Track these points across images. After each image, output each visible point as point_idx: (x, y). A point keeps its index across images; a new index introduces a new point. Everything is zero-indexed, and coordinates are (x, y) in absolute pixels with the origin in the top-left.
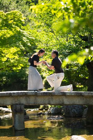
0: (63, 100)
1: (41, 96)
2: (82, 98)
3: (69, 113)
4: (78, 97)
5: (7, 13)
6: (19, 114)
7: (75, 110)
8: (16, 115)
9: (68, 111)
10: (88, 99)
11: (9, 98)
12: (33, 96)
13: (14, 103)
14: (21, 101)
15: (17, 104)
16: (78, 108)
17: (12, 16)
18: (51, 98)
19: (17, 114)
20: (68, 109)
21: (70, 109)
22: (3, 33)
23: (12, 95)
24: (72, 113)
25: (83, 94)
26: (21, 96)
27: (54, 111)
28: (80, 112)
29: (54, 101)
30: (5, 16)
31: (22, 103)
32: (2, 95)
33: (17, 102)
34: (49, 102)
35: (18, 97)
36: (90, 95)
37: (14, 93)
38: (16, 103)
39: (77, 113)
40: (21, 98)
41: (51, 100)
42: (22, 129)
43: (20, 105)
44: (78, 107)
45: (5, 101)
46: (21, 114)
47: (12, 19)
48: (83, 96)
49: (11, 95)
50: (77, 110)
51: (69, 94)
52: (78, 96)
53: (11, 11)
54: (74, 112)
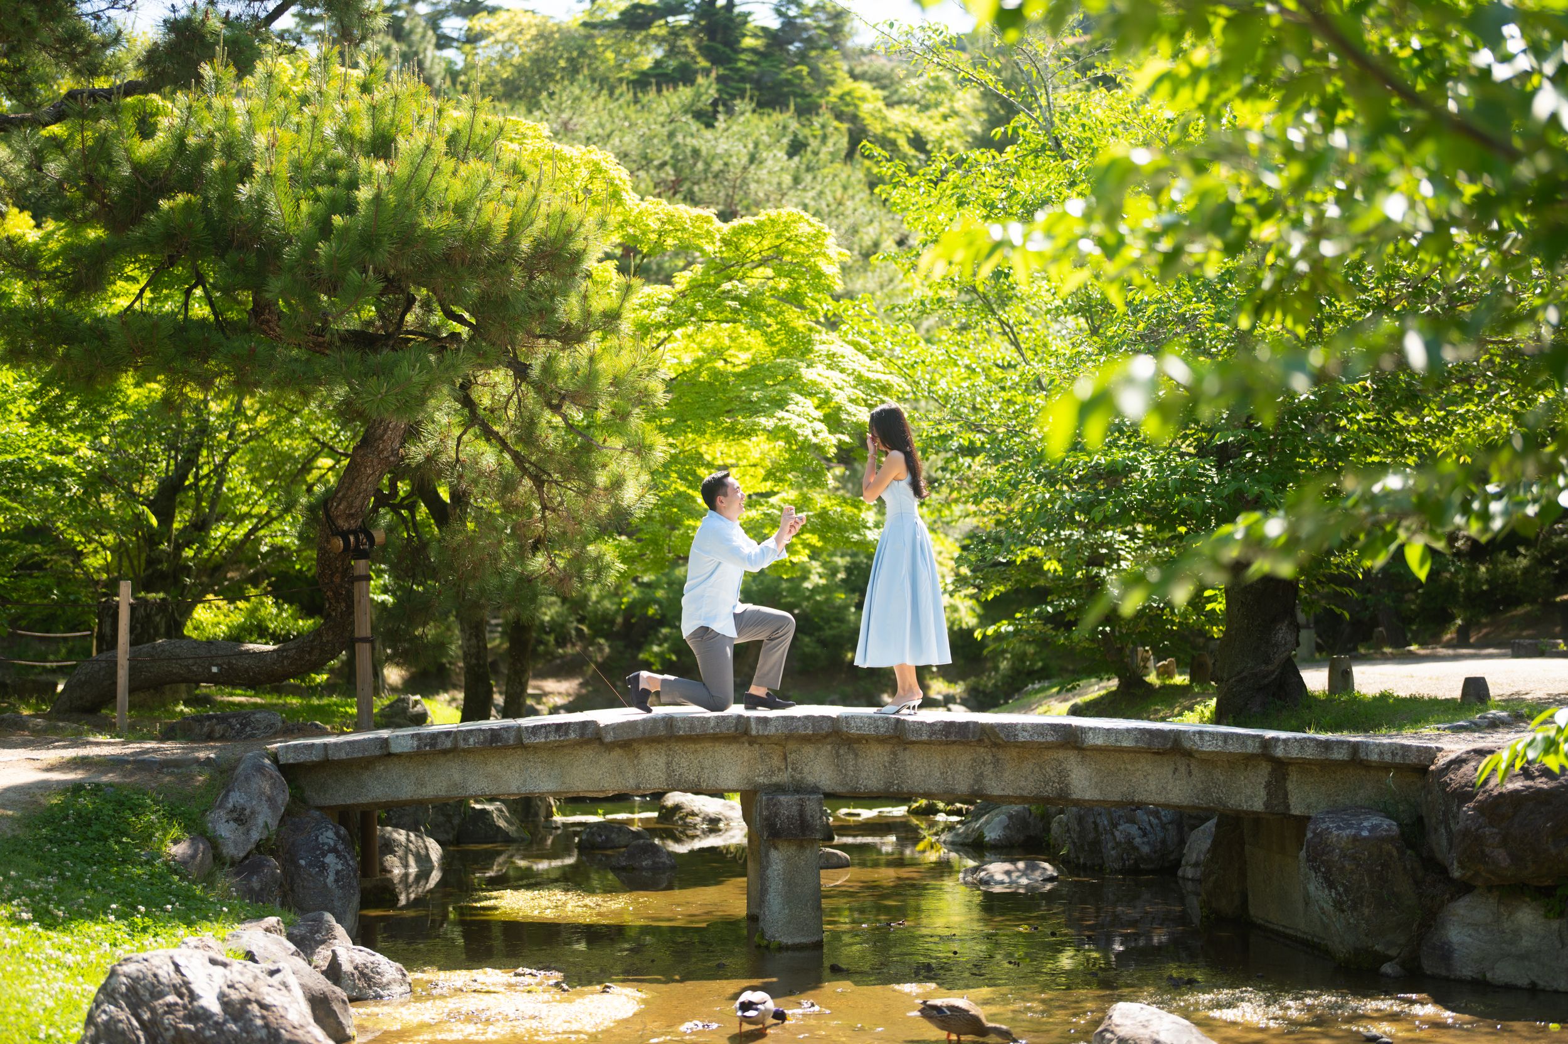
0: (1063, 775)
1: (929, 743)
2: (1183, 769)
3: (1096, 846)
4: (1158, 757)
5: (736, 223)
6: (792, 850)
7: (1134, 830)
8: (774, 855)
9: (1092, 836)
10: (1219, 776)
11: (734, 747)
12: (881, 740)
13: (761, 780)
14: (806, 770)
15: (780, 789)
16: (1154, 821)
17: (766, 244)
18: (989, 758)
19: (776, 848)
20: (1091, 820)
21: (1104, 822)
22: (710, 343)
23: (754, 733)
24: (1118, 844)
25: (1187, 745)
26: (806, 739)
27: (1007, 827)
28: (1163, 842)
29: (1008, 775)
30: (726, 242)
31: (810, 779)
32: (692, 728)
33: (783, 778)
34: (976, 781)
35: (792, 746)
36: (1231, 748)
37: (765, 721)
38: (775, 779)
39: (1146, 849)
40: (808, 750)
41: (988, 770)
42: (804, 940)
43: (797, 790)
44: (1156, 814)
45: (707, 763)
46: (801, 847)
47: (763, 262)
48: (1189, 754)
49: (746, 732)
50: (1145, 835)
51: (1100, 742)
52: (1158, 753)
53: (763, 215)
54: (1130, 840)
